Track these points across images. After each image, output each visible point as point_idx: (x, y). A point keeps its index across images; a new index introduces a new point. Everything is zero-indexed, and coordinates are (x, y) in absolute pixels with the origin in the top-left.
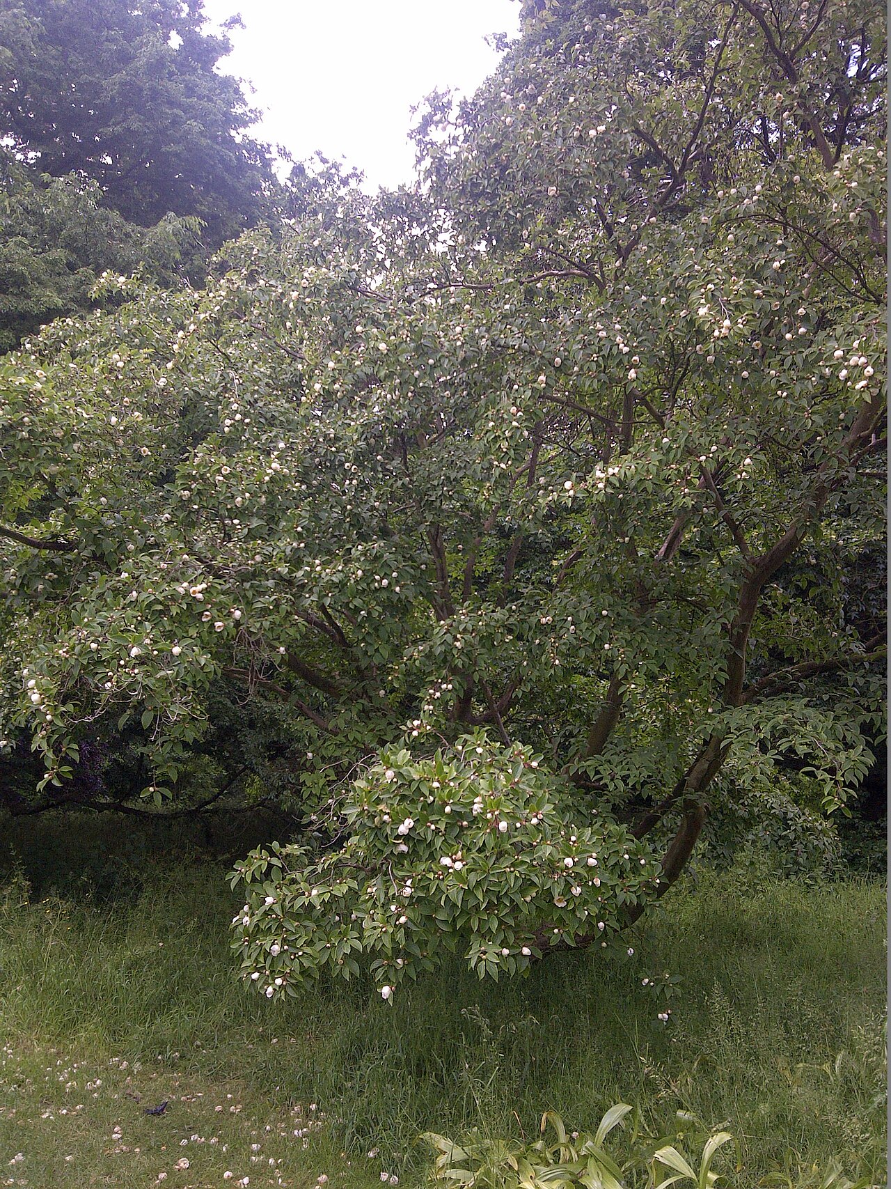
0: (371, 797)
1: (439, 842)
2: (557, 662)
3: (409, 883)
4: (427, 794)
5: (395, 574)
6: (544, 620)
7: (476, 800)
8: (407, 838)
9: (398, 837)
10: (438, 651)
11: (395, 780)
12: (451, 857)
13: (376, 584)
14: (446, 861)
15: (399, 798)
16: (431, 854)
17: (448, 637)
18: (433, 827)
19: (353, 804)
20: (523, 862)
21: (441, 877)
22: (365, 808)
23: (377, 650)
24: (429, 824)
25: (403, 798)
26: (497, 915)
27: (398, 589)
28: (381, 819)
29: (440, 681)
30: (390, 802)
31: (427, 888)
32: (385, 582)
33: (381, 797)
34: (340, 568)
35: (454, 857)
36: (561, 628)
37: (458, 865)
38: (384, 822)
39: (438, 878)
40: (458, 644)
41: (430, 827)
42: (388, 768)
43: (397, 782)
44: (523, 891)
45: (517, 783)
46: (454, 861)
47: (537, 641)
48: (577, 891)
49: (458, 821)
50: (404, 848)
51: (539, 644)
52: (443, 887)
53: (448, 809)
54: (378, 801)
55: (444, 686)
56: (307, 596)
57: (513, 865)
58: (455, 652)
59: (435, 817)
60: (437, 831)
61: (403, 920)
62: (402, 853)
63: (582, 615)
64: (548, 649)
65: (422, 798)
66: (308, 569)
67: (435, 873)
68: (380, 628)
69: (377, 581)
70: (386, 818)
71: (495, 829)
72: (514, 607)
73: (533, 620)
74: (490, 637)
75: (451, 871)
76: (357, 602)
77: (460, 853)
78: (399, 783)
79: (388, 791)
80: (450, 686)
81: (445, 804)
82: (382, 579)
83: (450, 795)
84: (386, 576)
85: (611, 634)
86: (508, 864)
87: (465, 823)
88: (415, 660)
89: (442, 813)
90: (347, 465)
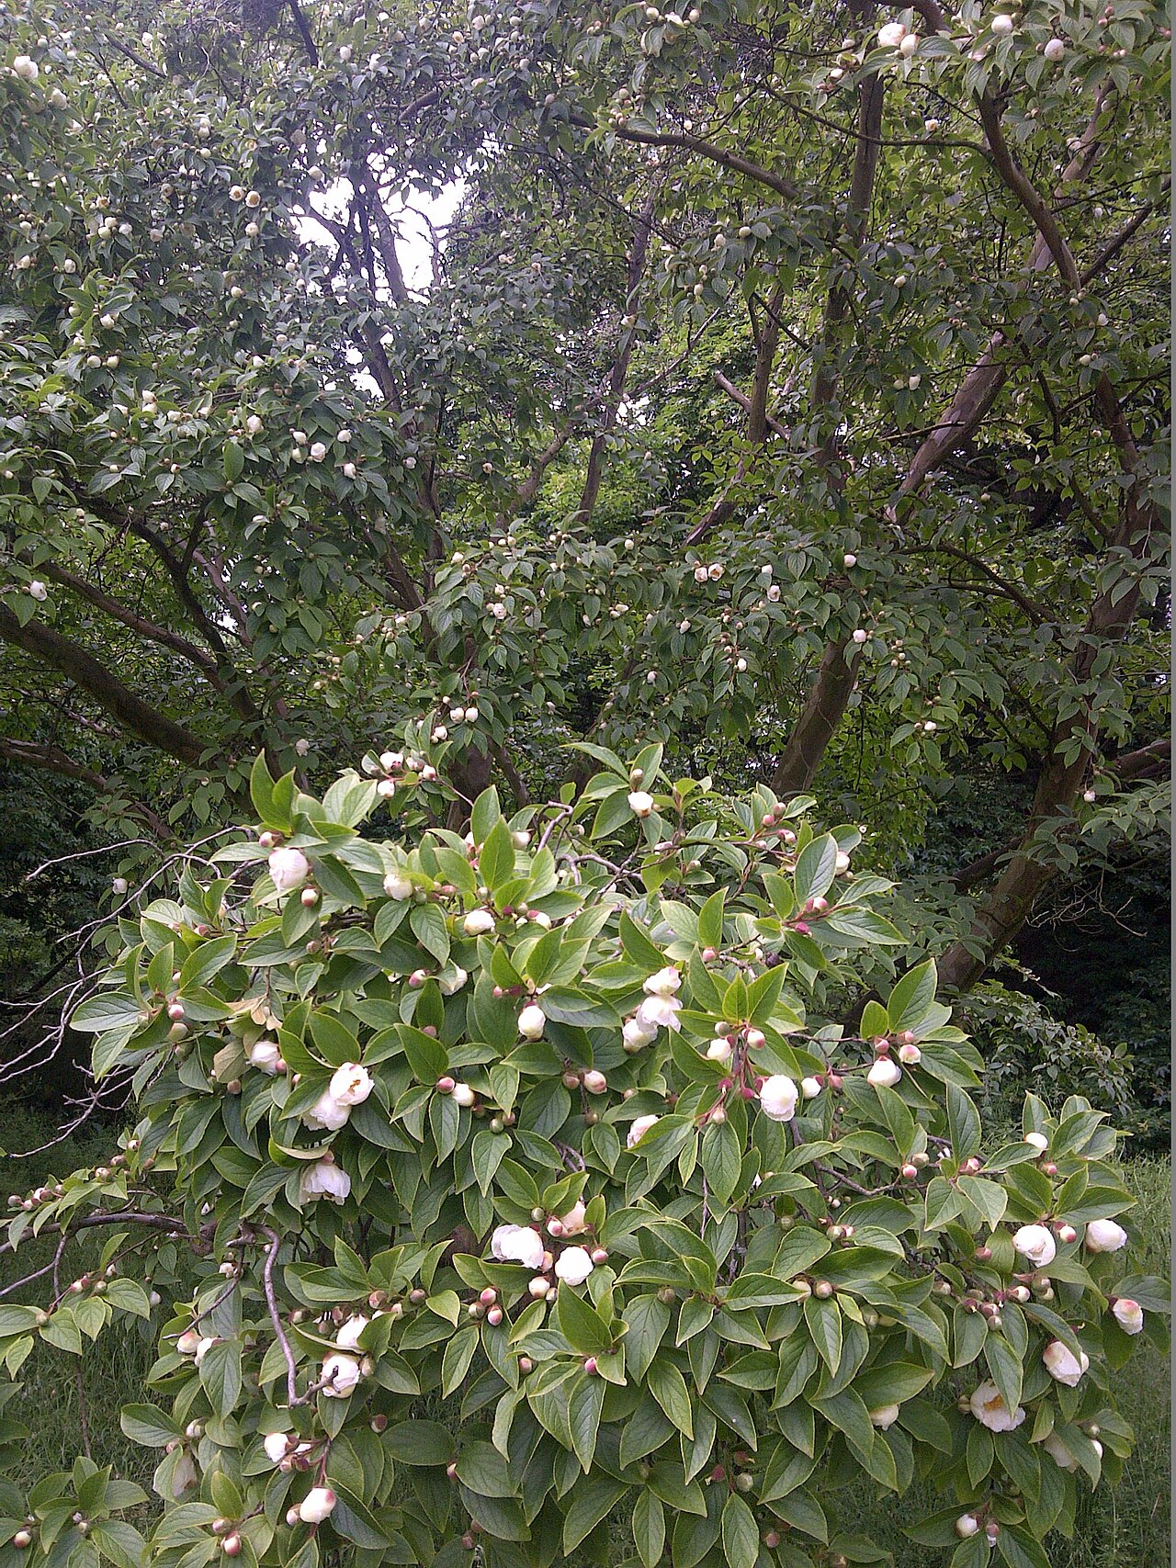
0: (200, 963)
1: (490, 1159)
2: (742, 664)
3: (351, 1332)
4: (442, 952)
5: (344, 435)
6: (702, 573)
7: (653, 983)
8: (347, 1145)
9: (307, 1136)
10: (444, 624)
11: (309, 895)
12: (540, 1226)
13: (296, 452)
14: (517, 1243)
15: (320, 969)
16: (453, 1207)
17: (474, 592)
18: (463, 1093)
19: (122, 994)
20: (871, 1257)
21: (494, 1314)
22: (173, 1009)
23: (293, 622)
24: (446, 1081)
25: (343, 969)
26: (751, 1498)
27: (349, 468)
28: (243, 1056)
29: (446, 699)
30: (285, 986)
31: (433, 1359)
32: (319, 450)
33: (251, 964)
34: (205, 411)
35: (552, 1226)
36: (747, 590)
37: (574, 1265)
38: (256, 1070)
39: (482, 1318)
40: (497, 609)
41: (447, 1093)
42: (280, 841)
43: (315, 906)
44: (867, 1382)
45: (818, 917)
46: (555, 1245)
47: (685, 625)
48: (1068, 1363)
49: (568, 1068)
50: (333, 1182)
51: (688, 632)
52: (502, 1362)
53: (531, 1020)
54: (235, 982)
55: (457, 713)
56: (114, 467)
57: (823, 1268)
58: (488, 627)
59: (470, 1056)
60: (481, 1112)
61: (316, 1505)
62: (324, 1205)
63: (797, 566)
64: (716, 634)
65: (419, 974)
66: (124, 409)
67: (468, 1295)
68: (303, 567)
69: (295, 444)
70: (264, 1053)
71: (747, 1112)
72: (629, 543)
73: (675, 575)
74: (576, 599)
75: (538, 1286)
76: (247, 492)
77: (579, 1210)
78: (328, 909)
79: (276, 942)
80: (472, 713)
81: (518, 997)
82: (312, 440)
83: (545, 960)
84: (319, 435)
85: (863, 610)
86: (804, 1262)
87: (595, 1078)
88: (384, 645)
89: (501, 1033)
90: (235, 189)
